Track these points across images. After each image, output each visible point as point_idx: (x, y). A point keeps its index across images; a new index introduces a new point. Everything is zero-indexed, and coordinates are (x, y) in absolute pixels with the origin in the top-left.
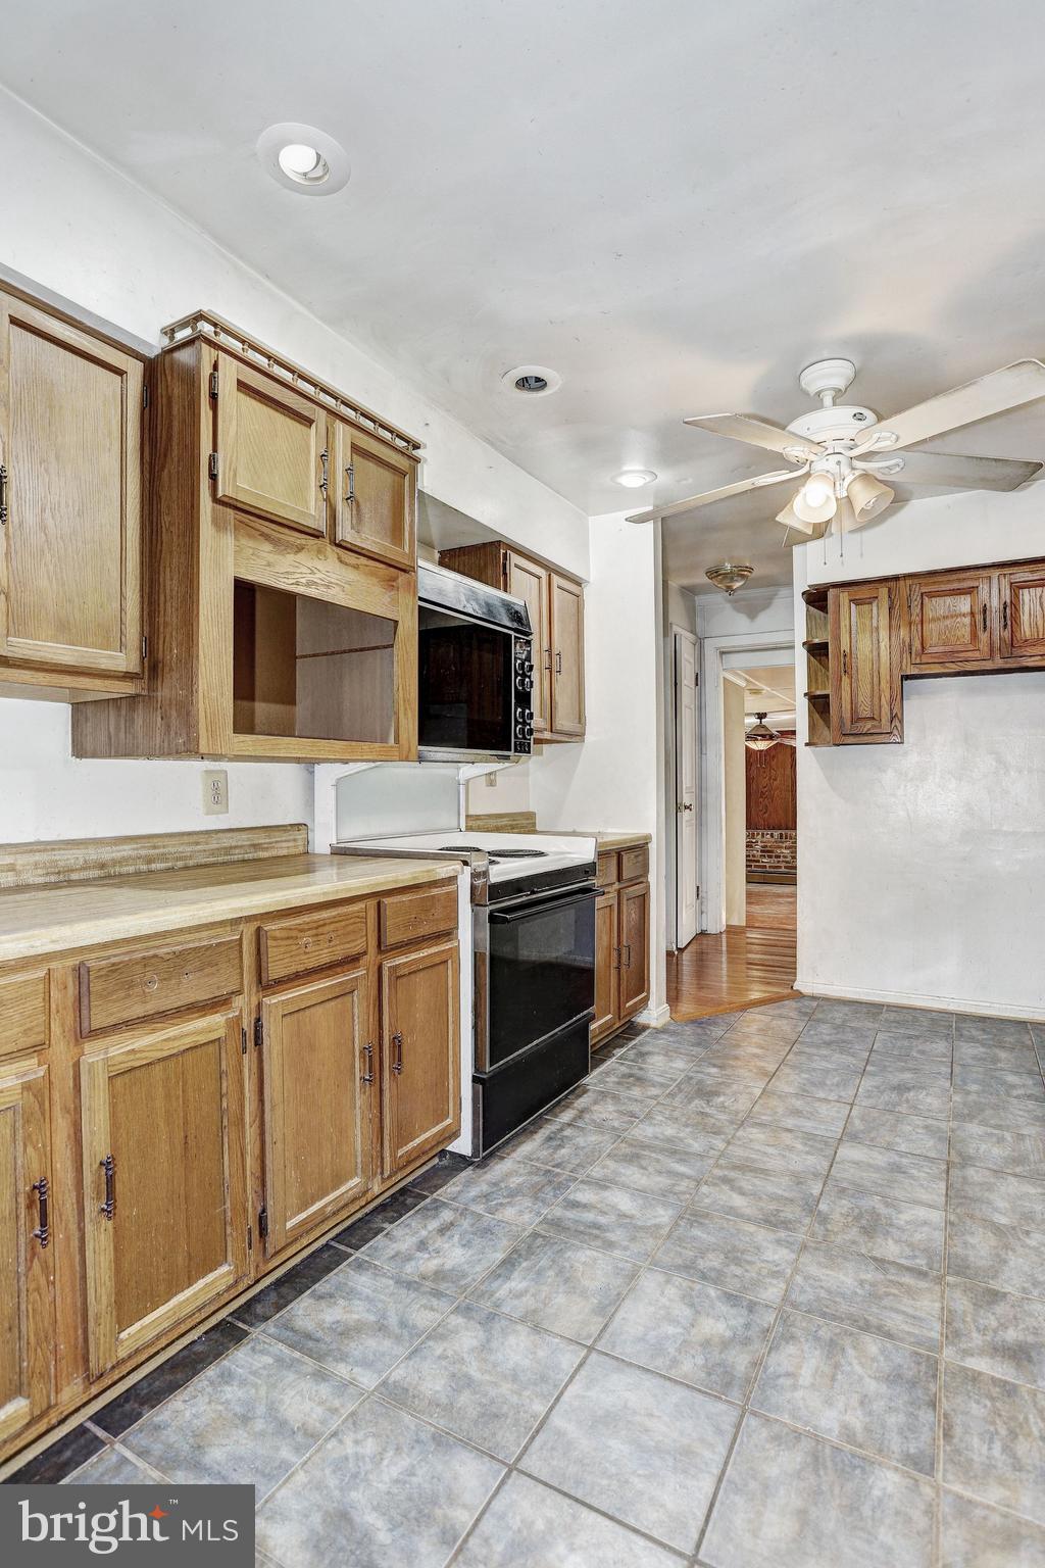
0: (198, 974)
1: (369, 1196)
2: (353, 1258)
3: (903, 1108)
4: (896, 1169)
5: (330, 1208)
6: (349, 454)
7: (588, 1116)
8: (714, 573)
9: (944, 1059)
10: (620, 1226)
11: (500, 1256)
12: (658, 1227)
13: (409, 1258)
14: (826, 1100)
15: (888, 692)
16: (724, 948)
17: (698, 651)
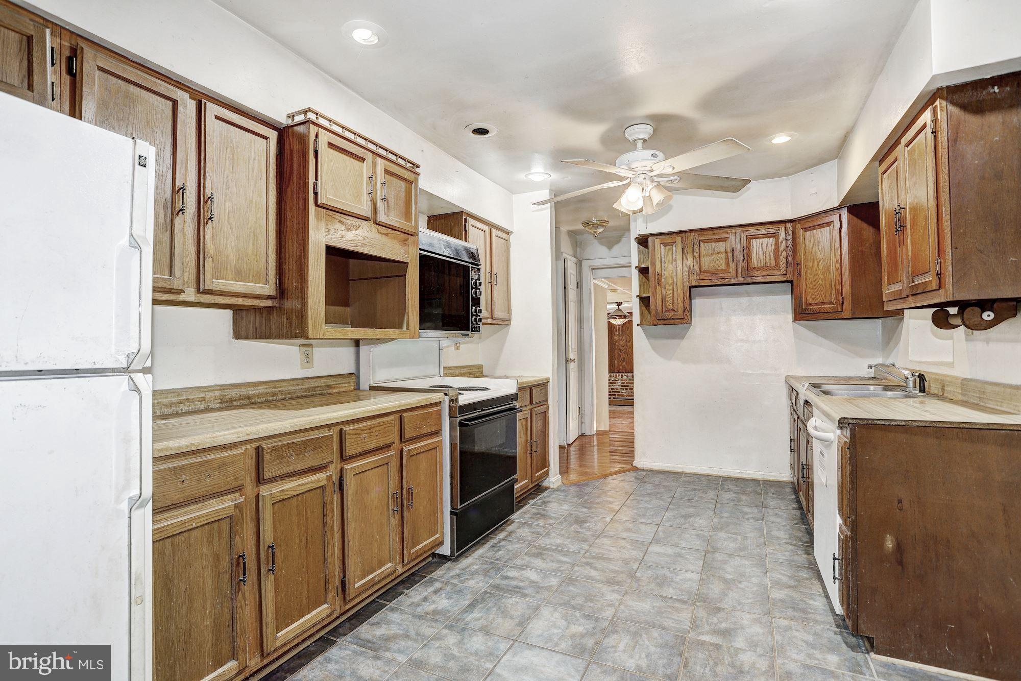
0: (313, 452)
1: (397, 574)
2: (389, 606)
3: (687, 526)
4: (679, 555)
5: (377, 578)
6: (383, 175)
7: (514, 535)
8: (587, 224)
9: (712, 501)
10: (530, 587)
11: (467, 603)
12: (551, 586)
13: (418, 605)
14: (646, 523)
15: (681, 295)
16: (595, 444)
17: (578, 269)
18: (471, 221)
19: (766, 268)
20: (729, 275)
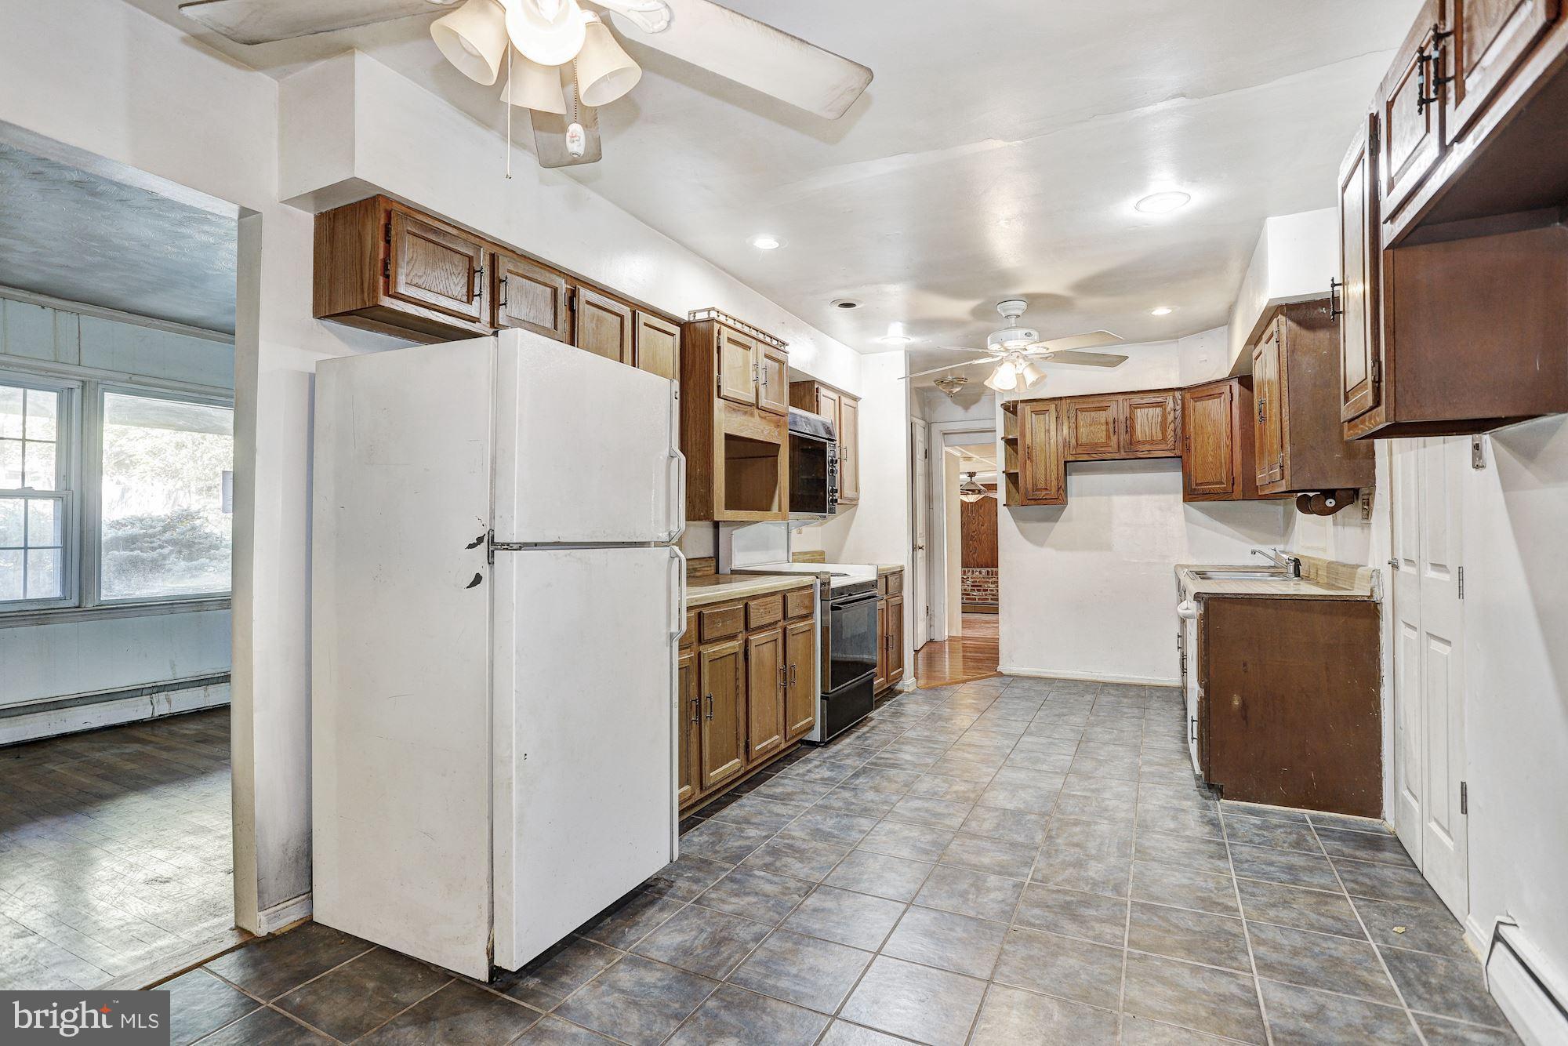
0: (731, 621)
1: (782, 748)
2: (776, 776)
4: (1051, 743)
5: (769, 747)
6: (763, 359)
7: (877, 728)
8: (942, 381)
9: (1089, 703)
10: (907, 764)
11: (851, 773)
12: (926, 764)
14: (1015, 720)
15: (1055, 472)
16: (947, 650)
17: (927, 433)
18: (823, 391)
19: (1152, 442)
20: (1110, 450)
